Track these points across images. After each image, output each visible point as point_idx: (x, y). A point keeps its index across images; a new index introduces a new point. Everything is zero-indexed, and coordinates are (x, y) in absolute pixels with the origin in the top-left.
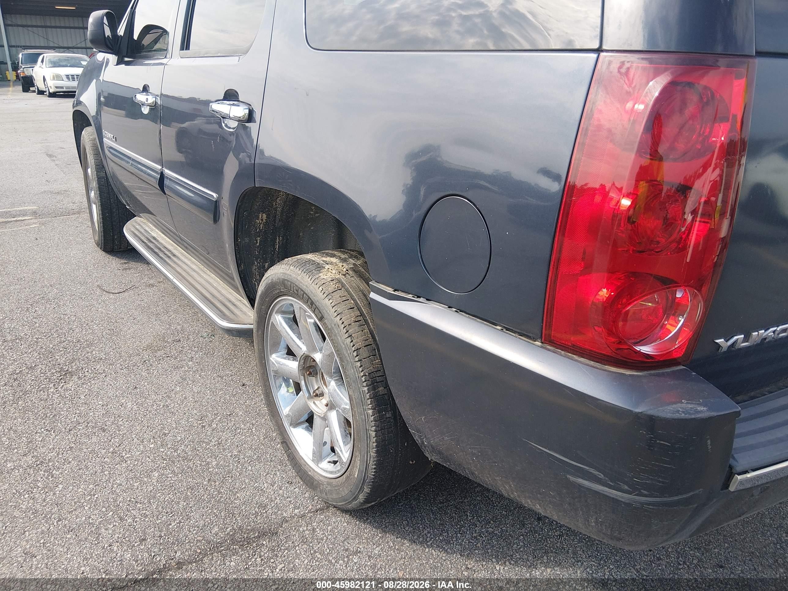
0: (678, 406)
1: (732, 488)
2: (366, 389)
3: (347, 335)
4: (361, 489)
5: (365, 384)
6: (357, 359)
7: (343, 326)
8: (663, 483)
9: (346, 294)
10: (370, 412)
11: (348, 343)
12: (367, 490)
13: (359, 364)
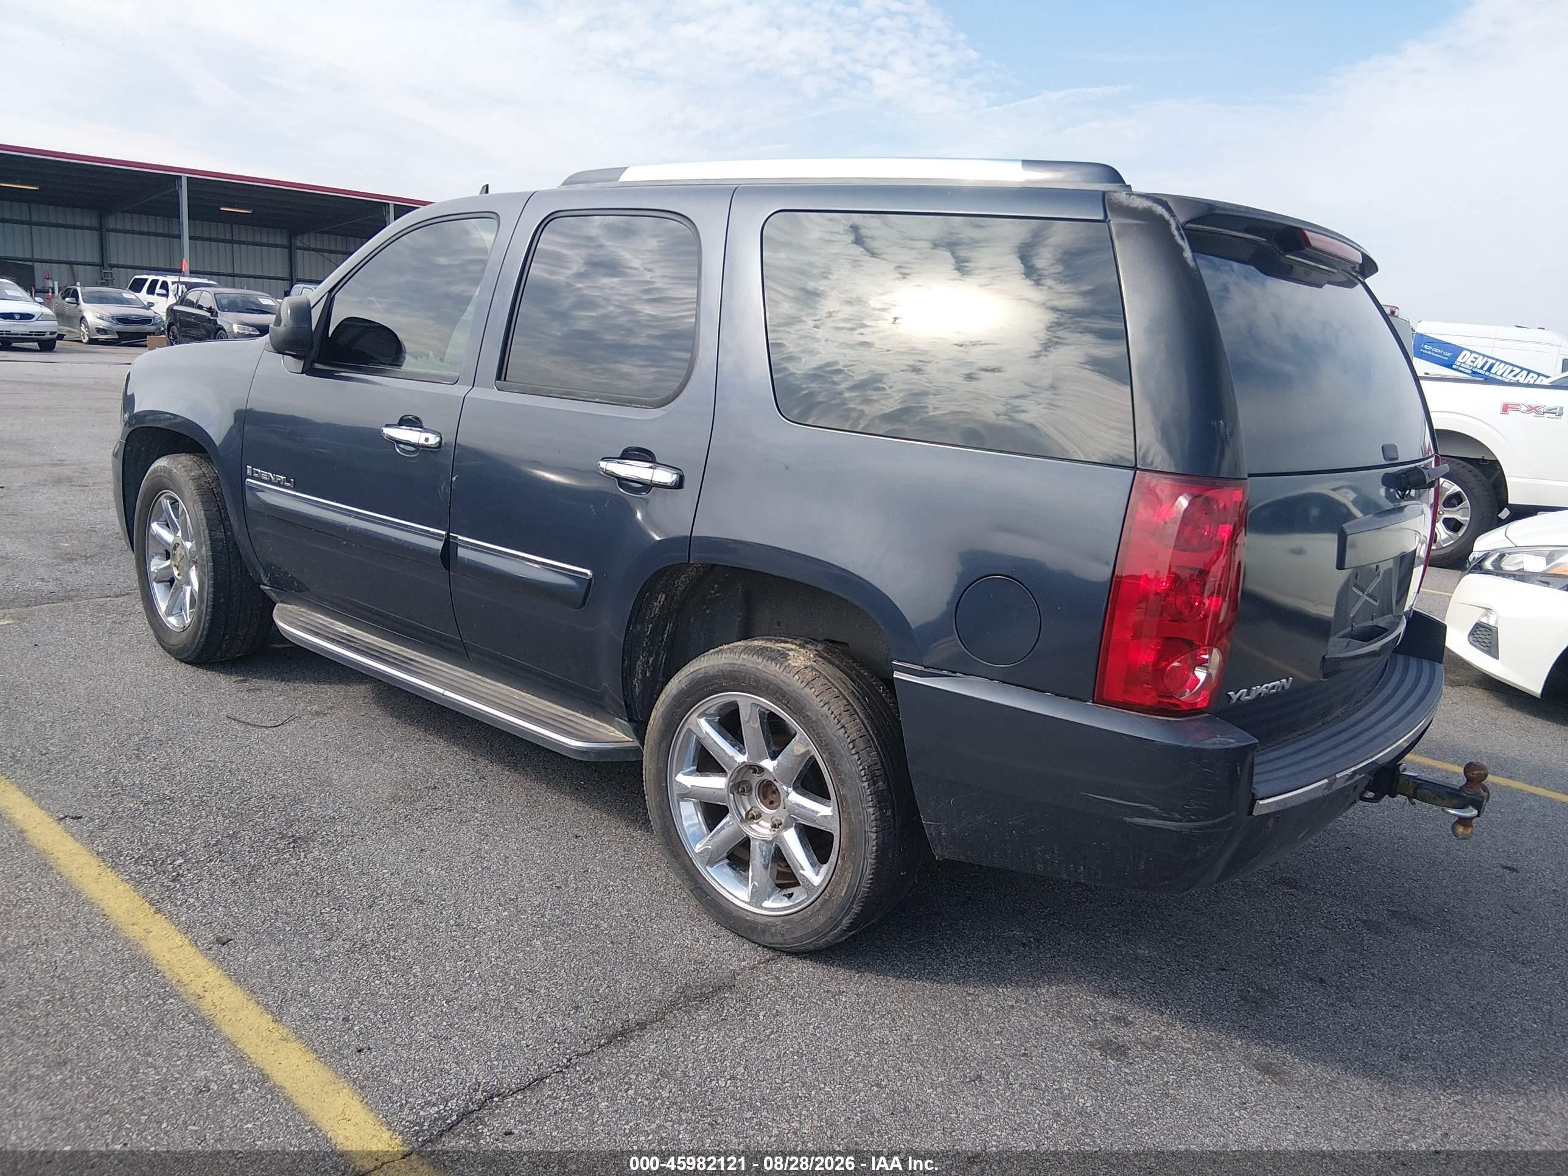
0: (1215, 740)
1: (1255, 813)
2: (866, 784)
3: (839, 726)
4: (850, 908)
5: (864, 779)
6: (853, 751)
7: (833, 716)
8: (1207, 806)
9: (826, 681)
10: (871, 810)
11: (842, 735)
12: (856, 909)
13: (856, 757)
